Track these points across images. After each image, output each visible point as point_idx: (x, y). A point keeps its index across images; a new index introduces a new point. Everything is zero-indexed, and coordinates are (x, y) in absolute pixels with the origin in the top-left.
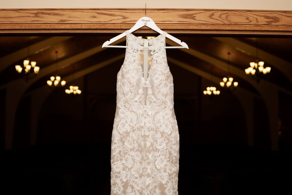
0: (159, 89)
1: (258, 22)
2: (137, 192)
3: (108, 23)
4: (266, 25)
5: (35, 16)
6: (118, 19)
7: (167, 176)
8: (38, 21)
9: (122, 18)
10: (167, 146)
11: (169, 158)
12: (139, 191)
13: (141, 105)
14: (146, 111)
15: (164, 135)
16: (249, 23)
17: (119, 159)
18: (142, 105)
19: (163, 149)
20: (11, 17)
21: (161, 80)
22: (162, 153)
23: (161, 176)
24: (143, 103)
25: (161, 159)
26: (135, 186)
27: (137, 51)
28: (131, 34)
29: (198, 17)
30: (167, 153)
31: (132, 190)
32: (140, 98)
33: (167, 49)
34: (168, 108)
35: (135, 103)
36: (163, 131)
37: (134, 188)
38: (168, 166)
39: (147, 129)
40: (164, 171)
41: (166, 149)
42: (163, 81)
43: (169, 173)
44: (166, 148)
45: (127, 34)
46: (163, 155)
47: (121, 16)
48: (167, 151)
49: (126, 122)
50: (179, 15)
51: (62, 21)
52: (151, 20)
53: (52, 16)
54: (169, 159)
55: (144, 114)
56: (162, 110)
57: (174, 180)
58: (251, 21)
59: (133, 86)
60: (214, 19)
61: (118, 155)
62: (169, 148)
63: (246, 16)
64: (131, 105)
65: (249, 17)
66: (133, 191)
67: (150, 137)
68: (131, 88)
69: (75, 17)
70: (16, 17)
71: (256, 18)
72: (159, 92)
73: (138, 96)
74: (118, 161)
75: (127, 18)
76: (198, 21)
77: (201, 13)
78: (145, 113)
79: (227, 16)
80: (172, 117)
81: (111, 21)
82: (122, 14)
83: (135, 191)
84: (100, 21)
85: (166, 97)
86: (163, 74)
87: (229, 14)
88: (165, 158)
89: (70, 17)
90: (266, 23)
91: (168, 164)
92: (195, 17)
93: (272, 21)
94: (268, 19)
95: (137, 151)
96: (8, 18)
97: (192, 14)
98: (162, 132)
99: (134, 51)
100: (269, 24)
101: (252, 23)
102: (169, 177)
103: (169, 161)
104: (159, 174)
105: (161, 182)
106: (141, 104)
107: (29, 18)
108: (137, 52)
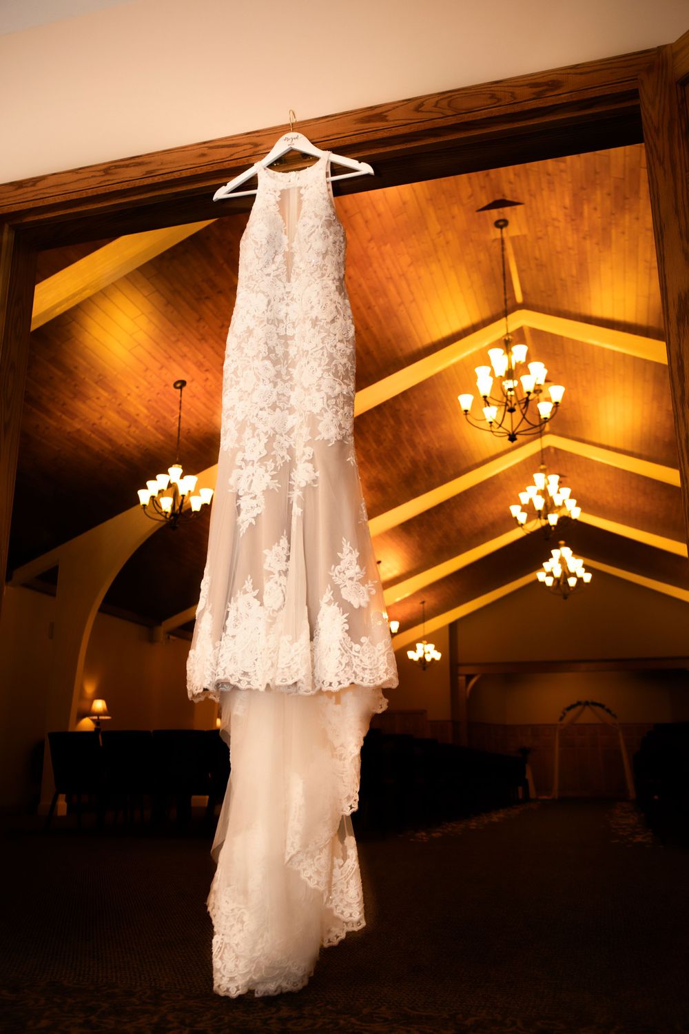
0: (309, 244)
1: (515, 98)
2: (262, 436)
3: (227, 159)
4: (534, 99)
5: (103, 174)
6: (244, 150)
7: (323, 398)
8: (108, 180)
9: (252, 146)
10: (323, 342)
11: (327, 365)
12: (266, 433)
13: (279, 283)
14: (290, 292)
15: (318, 323)
16: (495, 103)
17: (233, 383)
18: (282, 282)
19: (317, 349)
20: (65, 184)
21: (313, 226)
22: (313, 357)
23: (312, 401)
24: (284, 279)
25: (312, 367)
26: (260, 425)
27: (275, 191)
28: (267, 169)
29: (391, 116)
30: (323, 355)
31: (253, 433)
32: (276, 270)
33: (333, 183)
34: (329, 276)
35: (266, 278)
36: (316, 317)
37: (257, 428)
38: (324, 379)
39: (290, 325)
40: (317, 389)
41: (322, 348)
42: (318, 227)
43: (327, 394)
44: (321, 345)
45: (259, 168)
46: (315, 359)
47: (250, 144)
48: (323, 353)
49: (248, 312)
50: (355, 120)
51: (148, 172)
52: (300, 135)
53: (132, 168)
54: (328, 367)
55: (285, 298)
56: (316, 280)
57: (342, 411)
58: (499, 100)
59: (261, 245)
60: (423, 112)
61: (233, 376)
62: (328, 347)
63: (488, 92)
64: (257, 281)
65: (496, 93)
66: (255, 434)
67: (296, 338)
68: (257, 251)
69: (171, 163)
70: (72, 182)
71: (511, 92)
72: (310, 249)
73: (274, 267)
74: (231, 386)
75: (260, 145)
76: (392, 123)
77: (397, 107)
78: (288, 297)
79: (450, 101)
80: (337, 293)
81: (232, 155)
82: (251, 141)
83: (258, 435)
84: (214, 160)
85: (324, 258)
86: (316, 216)
87: (454, 97)
88: (320, 365)
89: (162, 164)
90: (534, 96)
91: (326, 375)
92: (386, 116)
93: (547, 90)
94: (536, 87)
95: (264, 359)
96: (61, 185)
97: (381, 113)
98: (314, 318)
99: (269, 192)
100: (538, 96)
101: (502, 103)
102: (327, 401)
103: (328, 371)
104: (308, 398)
105: (310, 411)
106: (280, 280)
107: (94, 179)
108: (274, 193)
